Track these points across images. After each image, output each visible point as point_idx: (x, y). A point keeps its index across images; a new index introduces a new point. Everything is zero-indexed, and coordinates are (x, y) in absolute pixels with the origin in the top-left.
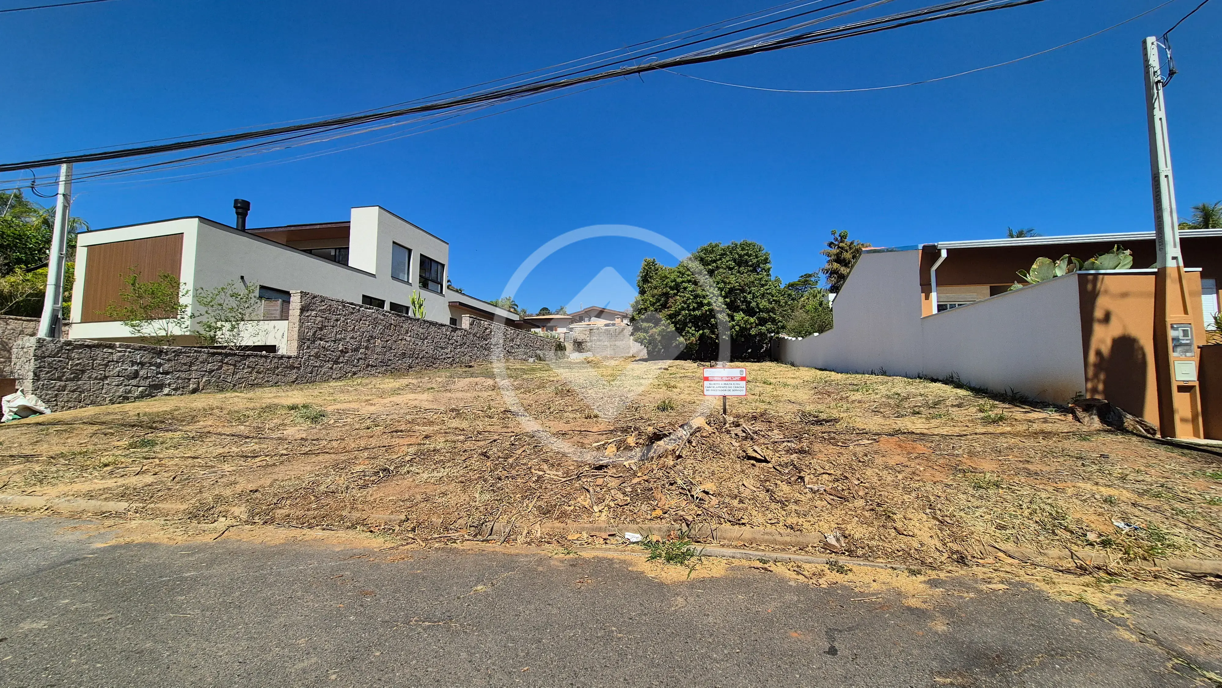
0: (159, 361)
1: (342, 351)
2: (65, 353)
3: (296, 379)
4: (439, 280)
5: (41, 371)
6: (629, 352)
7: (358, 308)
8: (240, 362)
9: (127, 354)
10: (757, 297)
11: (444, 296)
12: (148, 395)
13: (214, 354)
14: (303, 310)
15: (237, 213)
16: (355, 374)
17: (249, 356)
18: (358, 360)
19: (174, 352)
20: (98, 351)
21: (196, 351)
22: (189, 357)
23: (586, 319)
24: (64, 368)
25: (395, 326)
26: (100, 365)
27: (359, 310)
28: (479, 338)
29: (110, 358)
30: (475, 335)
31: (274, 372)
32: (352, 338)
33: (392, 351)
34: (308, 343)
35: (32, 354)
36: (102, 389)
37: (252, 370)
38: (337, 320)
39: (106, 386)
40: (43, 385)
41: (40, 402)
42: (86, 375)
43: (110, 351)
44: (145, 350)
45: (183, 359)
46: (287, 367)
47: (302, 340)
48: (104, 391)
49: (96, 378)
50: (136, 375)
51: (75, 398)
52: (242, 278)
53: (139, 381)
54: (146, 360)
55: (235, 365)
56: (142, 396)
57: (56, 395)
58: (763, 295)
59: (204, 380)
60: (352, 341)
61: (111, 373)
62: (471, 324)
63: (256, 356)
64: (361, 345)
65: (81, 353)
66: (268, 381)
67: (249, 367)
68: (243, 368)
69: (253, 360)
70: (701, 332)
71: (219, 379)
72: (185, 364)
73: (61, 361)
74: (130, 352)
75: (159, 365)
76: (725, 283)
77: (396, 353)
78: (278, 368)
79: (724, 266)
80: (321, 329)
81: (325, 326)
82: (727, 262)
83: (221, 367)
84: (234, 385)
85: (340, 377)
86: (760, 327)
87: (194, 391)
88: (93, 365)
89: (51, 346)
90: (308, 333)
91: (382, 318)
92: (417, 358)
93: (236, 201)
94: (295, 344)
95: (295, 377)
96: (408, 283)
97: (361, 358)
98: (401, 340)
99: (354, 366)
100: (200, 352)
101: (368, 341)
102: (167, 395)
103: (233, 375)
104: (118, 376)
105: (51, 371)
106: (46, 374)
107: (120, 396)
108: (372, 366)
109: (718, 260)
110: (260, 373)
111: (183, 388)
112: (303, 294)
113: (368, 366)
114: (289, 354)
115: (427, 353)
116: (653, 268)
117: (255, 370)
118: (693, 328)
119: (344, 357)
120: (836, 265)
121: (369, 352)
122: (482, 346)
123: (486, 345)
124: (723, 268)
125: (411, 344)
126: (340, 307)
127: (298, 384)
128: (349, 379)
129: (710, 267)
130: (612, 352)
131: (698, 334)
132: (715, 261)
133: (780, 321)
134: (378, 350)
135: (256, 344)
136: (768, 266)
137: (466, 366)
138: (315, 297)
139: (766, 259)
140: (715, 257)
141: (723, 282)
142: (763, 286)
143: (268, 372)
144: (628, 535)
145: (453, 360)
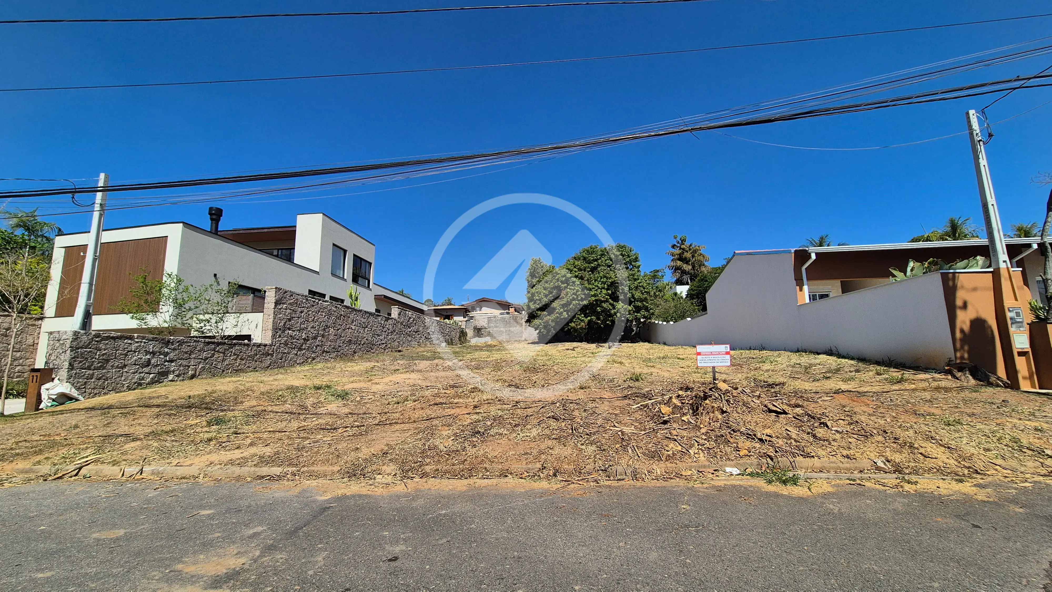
0: (166, 350)
1: (304, 339)
2: (94, 344)
3: (270, 364)
4: (367, 276)
5: (75, 361)
6: (521, 337)
7: (317, 301)
8: (228, 350)
9: (143, 344)
10: (632, 289)
11: (371, 290)
12: (157, 381)
13: (209, 343)
14: (277, 303)
15: (212, 219)
16: (314, 359)
17: (235, 344)
18: (316, 347)
19: (178, 342)
20: (120, 342)
21: (195, 341)
22: (189, 346)
23: (478, 309)
24: (93, 358)
25: (344, 317)
26: (121, 354)
27: (318, 303)
28: (404, 326)
29: (129, 349)
30: (402, 324)
31: (253, 359)
32: (312, 327)
33: (342, 338)
34: (280, 332)
35: (68, 346)
36: (122, 376)
37: (237, 357)
38: (302, 312)
39: (125, 374)
40: (76, 374)
41: (73, 390)
42: (110, 364)
43: (130, 341)
44: (156, 341)
45: (185, 348)
46: (263, 354)
47: (275, 329)
48: (123, 378)
49: (117, 367)
50: (148, 363)
51: (100, 385)
52: (215, 275)
53: (151, 368)
54: (157, 349)
55: (224, 353)
56: (153, 382)
57: (85, 383)
58: (637, 288)
59: (200, 367)
60: (312, 330)
61: (130, 362)
62: (399, 314)
63: (241, 344)
64: (318, 333)
65: (107, 344)
66: (249, 367)
67: (235, 354)
68: (230, 356)
69: (239, 348)
70: (589, 318)
71: (211, 365)
72: (186, 353)
73: (90, 352)
74: (145, 343)
75: (166, 354)
76: (607, 278)
77: (345, 340)
78: (256, 355)
79: (604, 264)
80: (290, 320)
81: (293, 318)
82: (606, 260)
83: (213, 355)
84: (223, 371)
85: (303, 363)
86: (636, 314)
87: (193, 377)
88: (116, 354)
89: (85, 338)
90: (280, 323)
91: (335, 309)
92: (359, 344)
93: (211, 209)
94: (270, 333)
95: (269, 363)
96: (343, 278)
97: (319, 345)
98: (348, 329)
99: (313, 352)
100: (198, 341)
101: (324, 329)
102: (172, 381)
103: (222, 362)
104: (135, 364)
105: (83, 361)
106: (79, 363)
107: (135, 383)
108: (327, 352)
109: (599, 260)
110: (243, 360)
111: (184, 374)
112: (278, 289)
113: (324, 351)
114: (264, 342)
115: (367, 339)
116: (539, 265)
117: (239, 357)
118: (583, 315)
119: (306, 344)
120: (679, 263)
121: (324, 340)
122: (407, 333)
123: (410, 332)
124: (603, 265)
125: (356, 332)
126: (304, 301)
127: (271, 368)
128: (310, 364)
129: (592, 265)
130: (508, 337)
131: (586, 320)
132: (596, 260)
133: (651, 309)
134: (331, 337)
135: (238, 334)
136: (638, 264)
137: (396, 351)
138: (286, 292)
139: (637, 258)
140: (597, 257)
141: (605, 277)
142: (635, 280)
143: (249, 358)
144: (728, 469)
145: (386, 346)
